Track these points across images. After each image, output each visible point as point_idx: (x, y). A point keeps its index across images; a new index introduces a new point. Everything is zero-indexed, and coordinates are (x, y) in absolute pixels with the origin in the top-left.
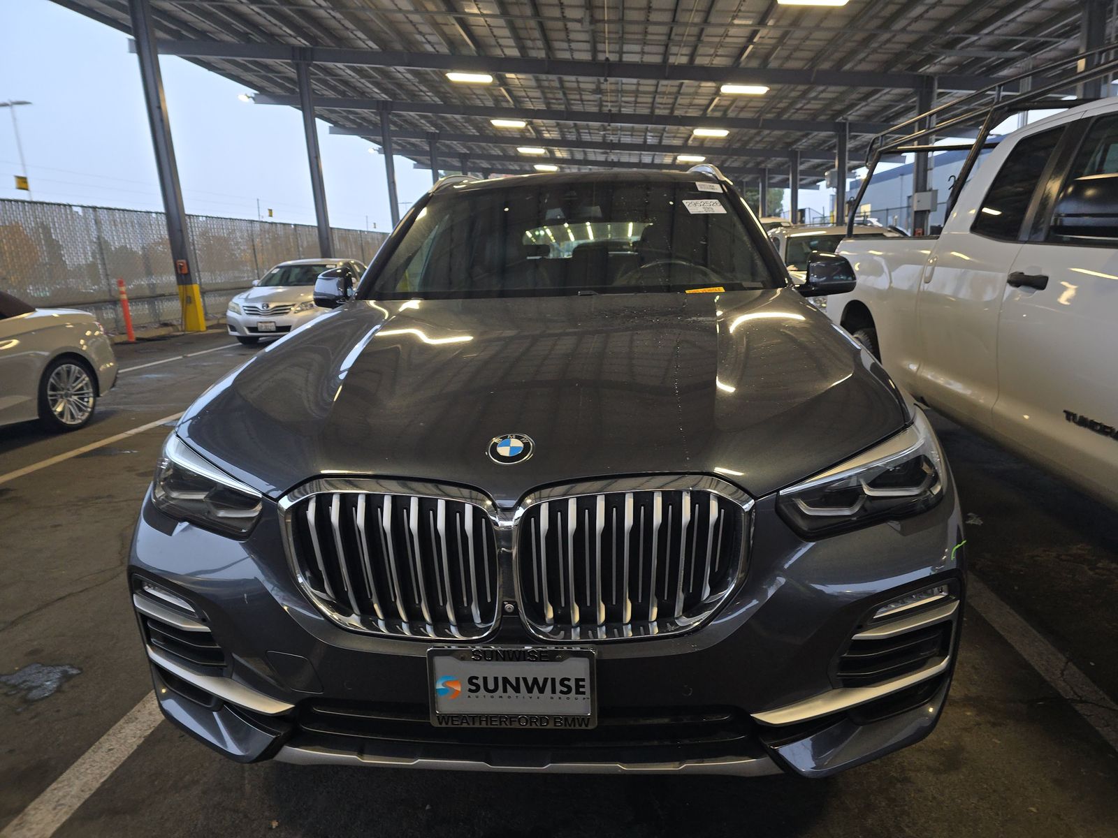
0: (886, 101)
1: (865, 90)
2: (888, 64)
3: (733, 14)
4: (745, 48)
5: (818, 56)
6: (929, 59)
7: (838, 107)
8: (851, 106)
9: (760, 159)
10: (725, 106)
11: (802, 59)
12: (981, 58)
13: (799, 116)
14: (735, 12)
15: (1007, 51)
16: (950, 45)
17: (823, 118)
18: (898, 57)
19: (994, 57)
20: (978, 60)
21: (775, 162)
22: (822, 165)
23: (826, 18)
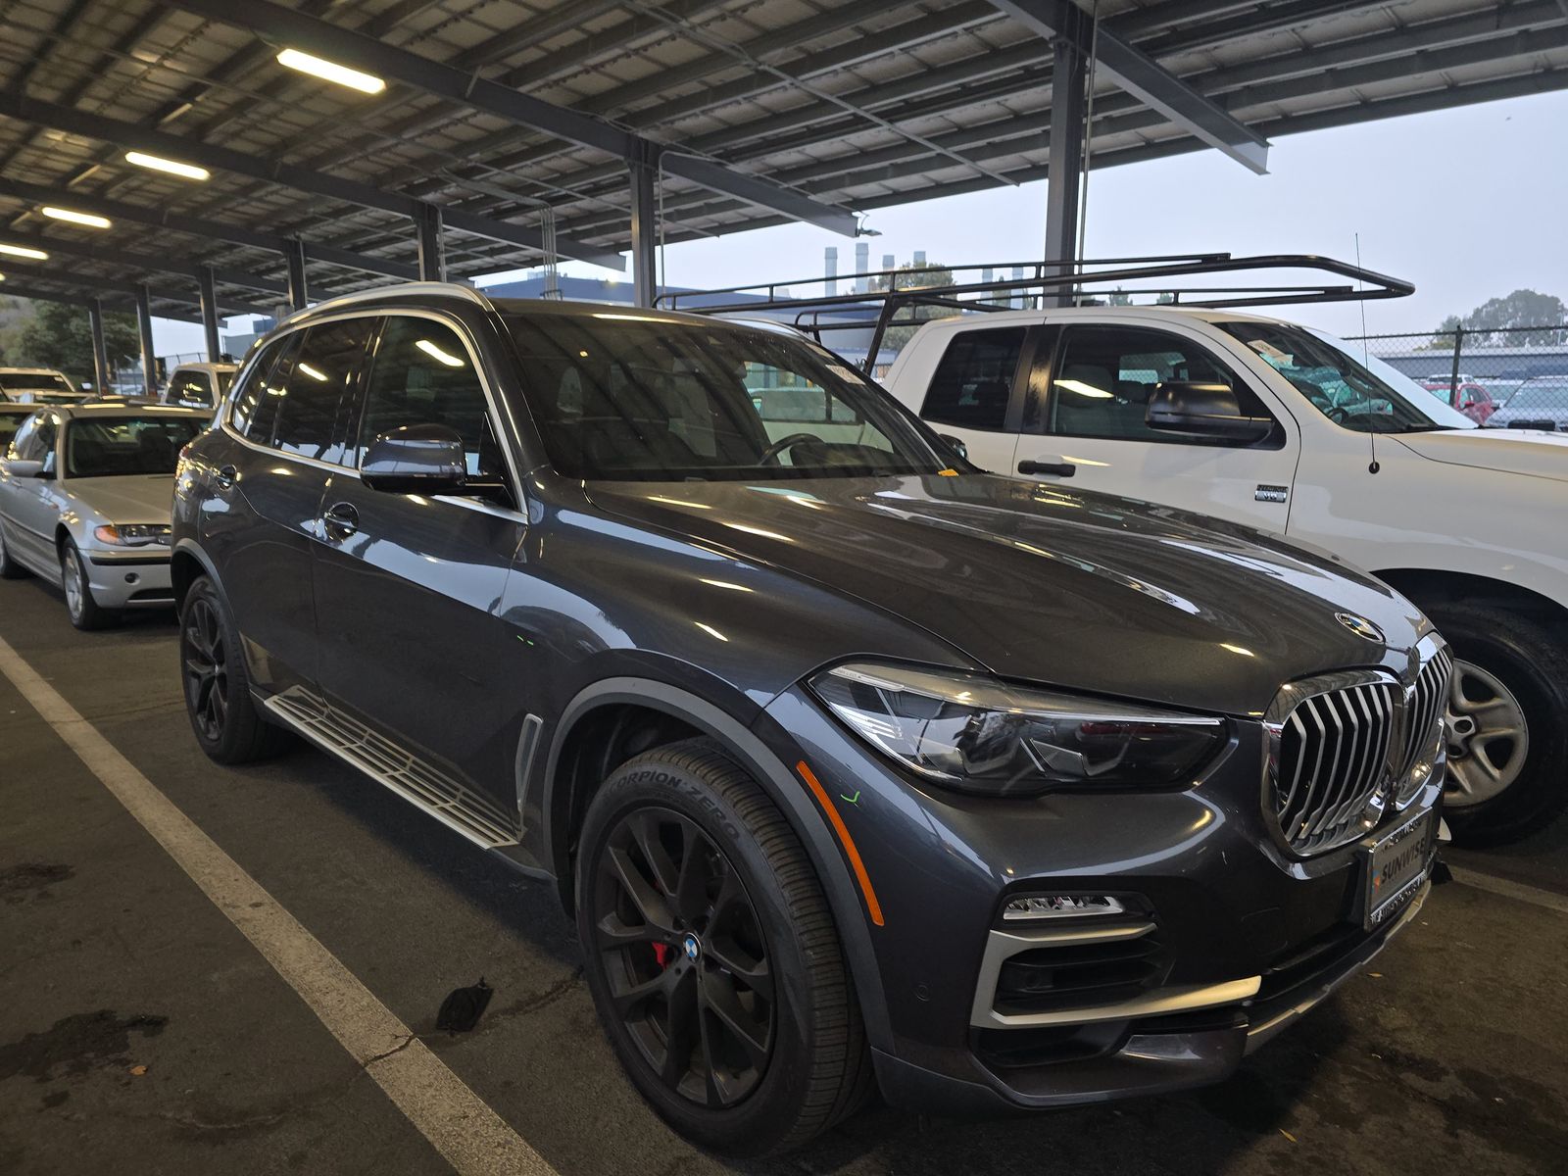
0: (360, 224)
1: (341, 203)
2: (378, 180)
3: (166, 50)
4: (175, 106)
5: (286, 144)
6: (435, 184)
7: (292, 219)
8: (313, 221)
9: (139, 269)
10: (101, 180)
11: (253, 142)
12: (498, 198)
13: (223, 219)
14: (171, 49)
15: (528, 196)
16: (467, 173)
17: (262, 228)
18: (395, 172)
19: (510, 200)
20: (488, 199)
21: (161, 277)
22: (239, 293)
23: (311, 98)
